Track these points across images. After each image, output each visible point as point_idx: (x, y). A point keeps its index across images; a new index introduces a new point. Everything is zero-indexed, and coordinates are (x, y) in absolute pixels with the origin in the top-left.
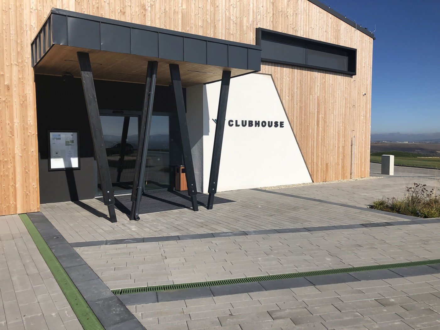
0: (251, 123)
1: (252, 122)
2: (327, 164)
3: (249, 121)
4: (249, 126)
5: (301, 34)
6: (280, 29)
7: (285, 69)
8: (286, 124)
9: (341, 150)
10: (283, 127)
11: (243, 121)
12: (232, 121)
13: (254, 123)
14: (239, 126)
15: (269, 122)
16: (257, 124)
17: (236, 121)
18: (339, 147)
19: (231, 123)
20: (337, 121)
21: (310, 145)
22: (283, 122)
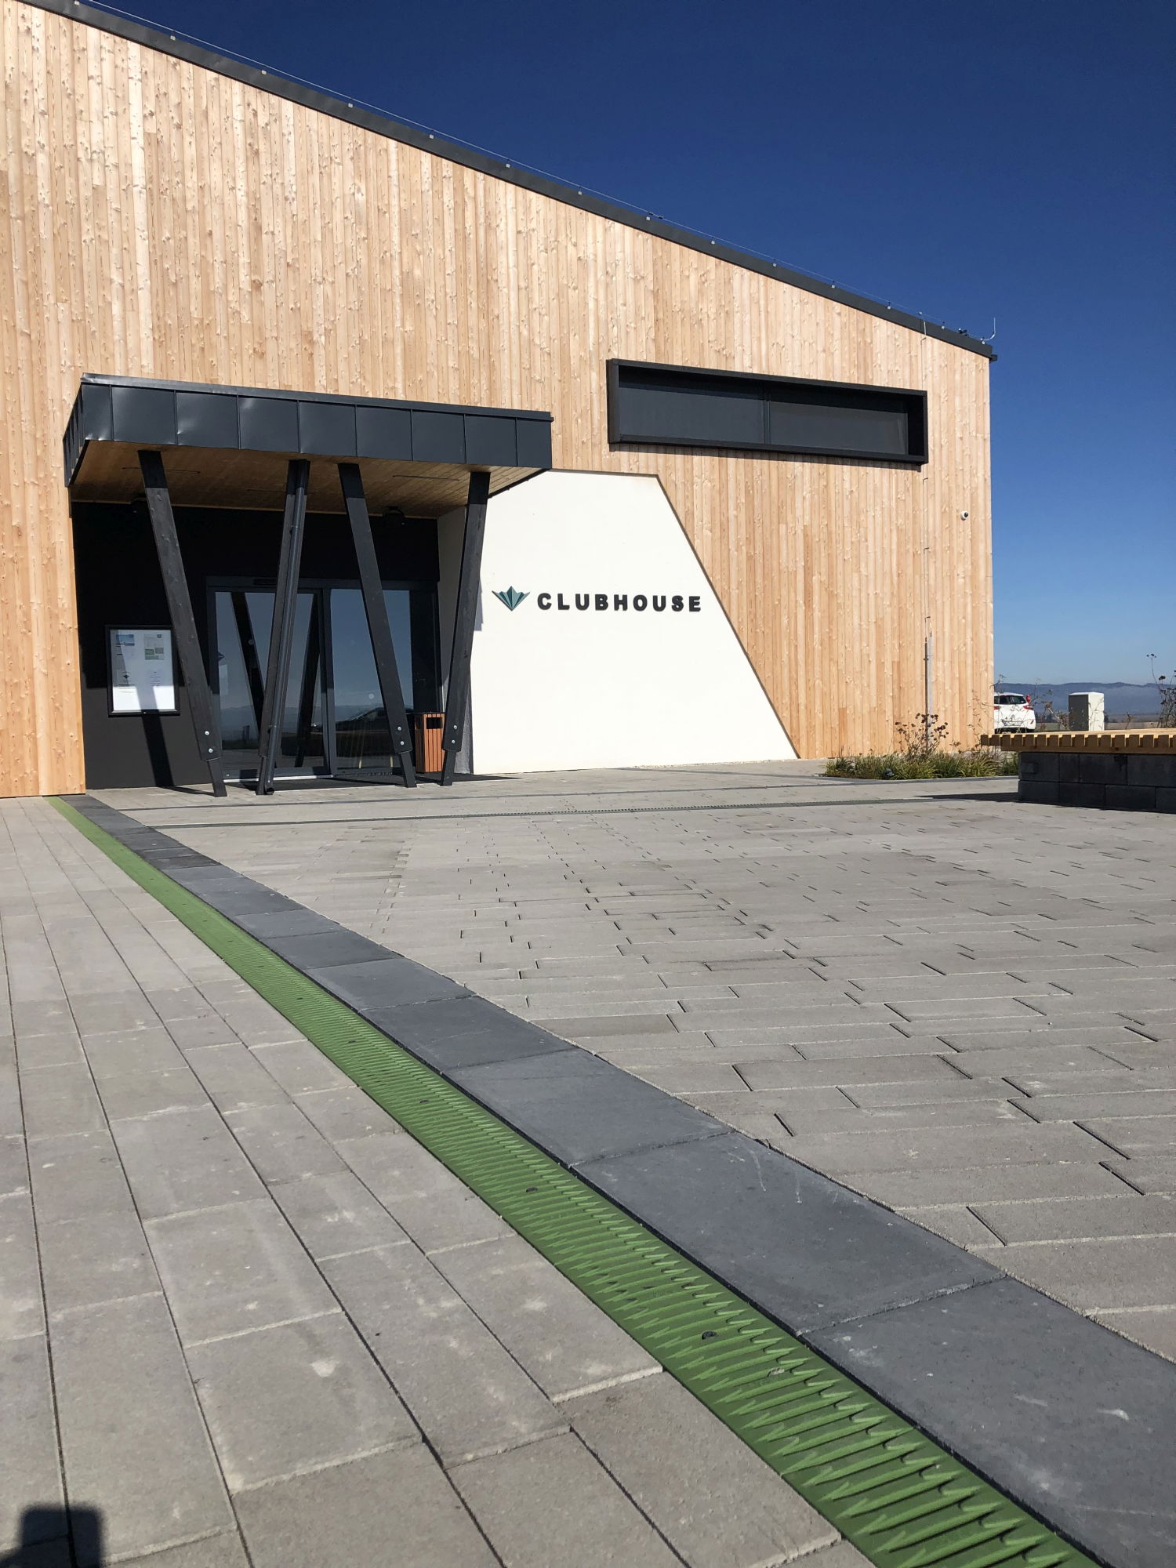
0: (601, 602)
1: (605, 597)
2: (842, 712)
3: (598, 597)
4: (598, 608)
5: (743, 364)
6: (680, 357)
7: (696, 458)
8: (708, 601)
9: (888, 671)
10: (698, 610)
11: (578, 597)
12: (548, 596)
13: (611, 601)
14: (567, 607)
15: (655, 598)
16: (621, 602)
17: (560, 597)
18: (880, 665)
19: (545, 601)
20: (871, 591)
21: (785, 658)
22: (698, 598)
